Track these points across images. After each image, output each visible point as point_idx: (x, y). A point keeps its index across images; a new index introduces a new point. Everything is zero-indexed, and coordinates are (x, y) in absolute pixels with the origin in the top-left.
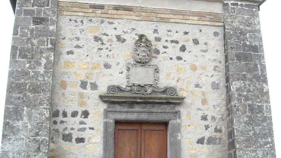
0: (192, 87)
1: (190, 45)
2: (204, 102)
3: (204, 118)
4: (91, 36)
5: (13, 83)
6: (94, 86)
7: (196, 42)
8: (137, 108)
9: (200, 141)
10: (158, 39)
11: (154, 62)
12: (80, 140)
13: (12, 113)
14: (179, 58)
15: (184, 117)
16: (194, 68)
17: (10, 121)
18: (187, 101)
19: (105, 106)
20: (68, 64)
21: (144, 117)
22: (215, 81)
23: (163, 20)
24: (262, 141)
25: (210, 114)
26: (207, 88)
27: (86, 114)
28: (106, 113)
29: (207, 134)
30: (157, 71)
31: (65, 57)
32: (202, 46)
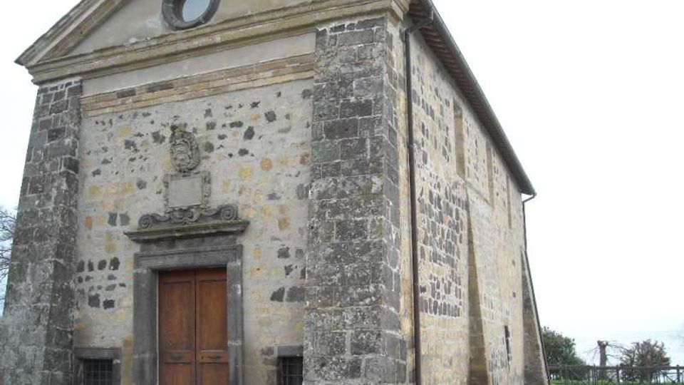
0: (262, 199)
1: (261, 126)
2: (283, 224)
3: (284, 254)
4: (120, 142)
5: (20, 231)
6: (125, 219)
7: (271, 117)
8: (180, 247)
9: (277, 296)
10: (211, 126)
11: (205, 165)
12: (109, 304)
13: (16, 272)
14: (243, 152)
15: (248, 256)
16: (267, 165)
17: (13, 283)
18: (256, 225)
19: (137, 248)
20: (94, 190)
21: (189, 261)
22: (302, 183)
23: (218, 91)
24: (354, 292)
25: (292, 246)
26: (289, 198)
27: (115, 263)
28: (138, 259)
29: (288, 283)
30: (207, 180)
31: (91, 181)
32: (281, 123)
